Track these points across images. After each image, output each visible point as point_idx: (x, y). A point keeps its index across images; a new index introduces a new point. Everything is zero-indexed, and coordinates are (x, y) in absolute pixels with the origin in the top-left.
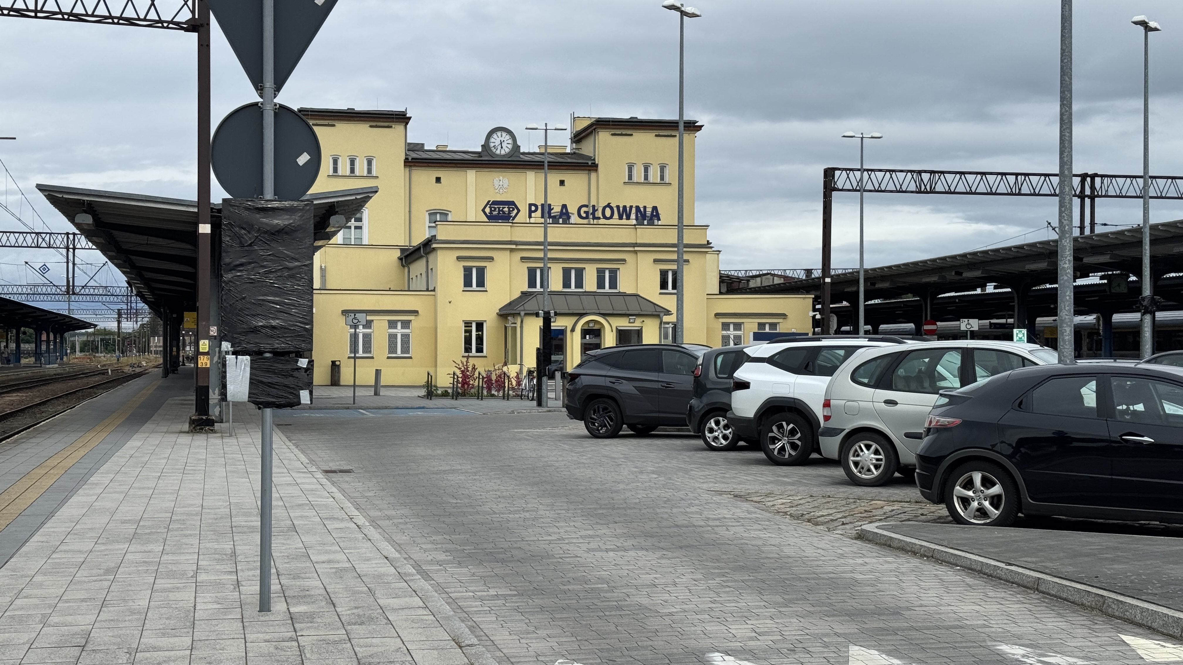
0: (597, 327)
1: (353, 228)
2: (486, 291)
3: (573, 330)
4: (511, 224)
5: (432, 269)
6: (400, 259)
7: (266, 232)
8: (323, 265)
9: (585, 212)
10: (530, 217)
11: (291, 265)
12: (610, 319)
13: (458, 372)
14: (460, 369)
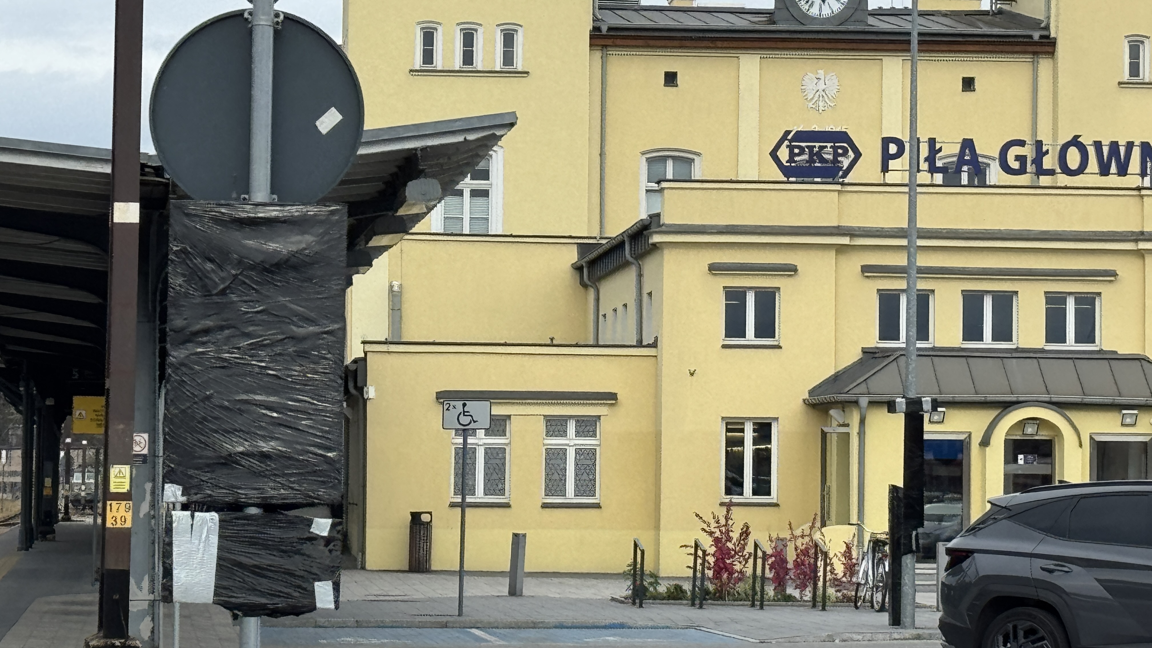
0: (1043, 435)
1: (467, 194)
2: (779, 347)
3: (985, 442)
4: (838, 187)
5: (650, 294)
6: (578, 268)
7: (252, 268)
8: (396, 284)
9: (1018, 158)
10: (885, 169)
11: (300, 331)
12: (1077, 417)
13: (707, 543)
14: (711, 533)
